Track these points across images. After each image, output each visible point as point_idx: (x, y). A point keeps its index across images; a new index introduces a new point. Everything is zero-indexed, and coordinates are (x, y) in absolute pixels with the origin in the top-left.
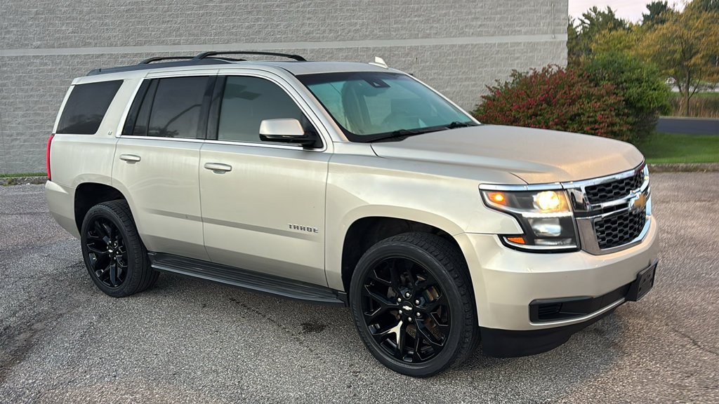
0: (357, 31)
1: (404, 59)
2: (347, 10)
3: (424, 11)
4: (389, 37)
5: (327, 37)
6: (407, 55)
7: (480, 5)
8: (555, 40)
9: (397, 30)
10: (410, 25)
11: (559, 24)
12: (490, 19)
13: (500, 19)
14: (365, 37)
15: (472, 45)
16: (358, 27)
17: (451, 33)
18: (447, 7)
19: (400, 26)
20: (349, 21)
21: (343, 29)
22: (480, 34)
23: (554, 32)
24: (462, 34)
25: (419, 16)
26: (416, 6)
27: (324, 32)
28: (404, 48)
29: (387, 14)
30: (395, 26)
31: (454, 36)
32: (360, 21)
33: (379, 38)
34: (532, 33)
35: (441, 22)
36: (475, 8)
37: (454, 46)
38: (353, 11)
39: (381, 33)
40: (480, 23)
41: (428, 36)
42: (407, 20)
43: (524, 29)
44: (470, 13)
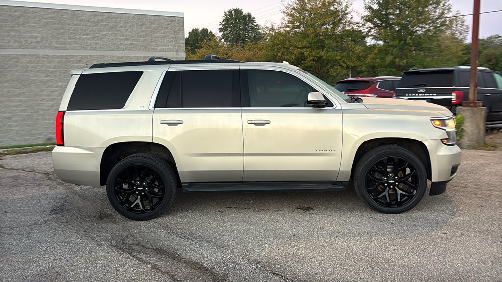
0: (38, 42)
1: (77, 65)
2: (29, 26)
3: (90, 31)
4: (64, 48)
5: (12, 46)
6: (80, 61)
7: (130, 30)
8: (178, 56)
9: (70, 43)
10: (81, 41)
11: (180, 46)
12: (137, 40)
13: (143, 41)
14: (45, 47)
15: (126, 56)
16: (38, 39)
17: (111, 48)
18: (107, 30)
19: (72, 41)
20: (30, 35)
21: (26, 41)
22: (130, 50)
23: (177, 51)
24: (118, 49)
25: (87, 35)
26: (84, 28)
27: (9, 41)
28: (77, 56)
29: (62, 31)
30: (69, 40)
31: (112, 50)
32: (40, 35)
33: (57, 48)
34: (163, 51)
35: (103, 39)
36: (126, 32)
37: (114, 57)
38: (34, 27)
39: (58, 45)
40: (130, 42)
41: (94, 49)
42: (78, 37)
43: (159, 48)
44: (123, 35)
